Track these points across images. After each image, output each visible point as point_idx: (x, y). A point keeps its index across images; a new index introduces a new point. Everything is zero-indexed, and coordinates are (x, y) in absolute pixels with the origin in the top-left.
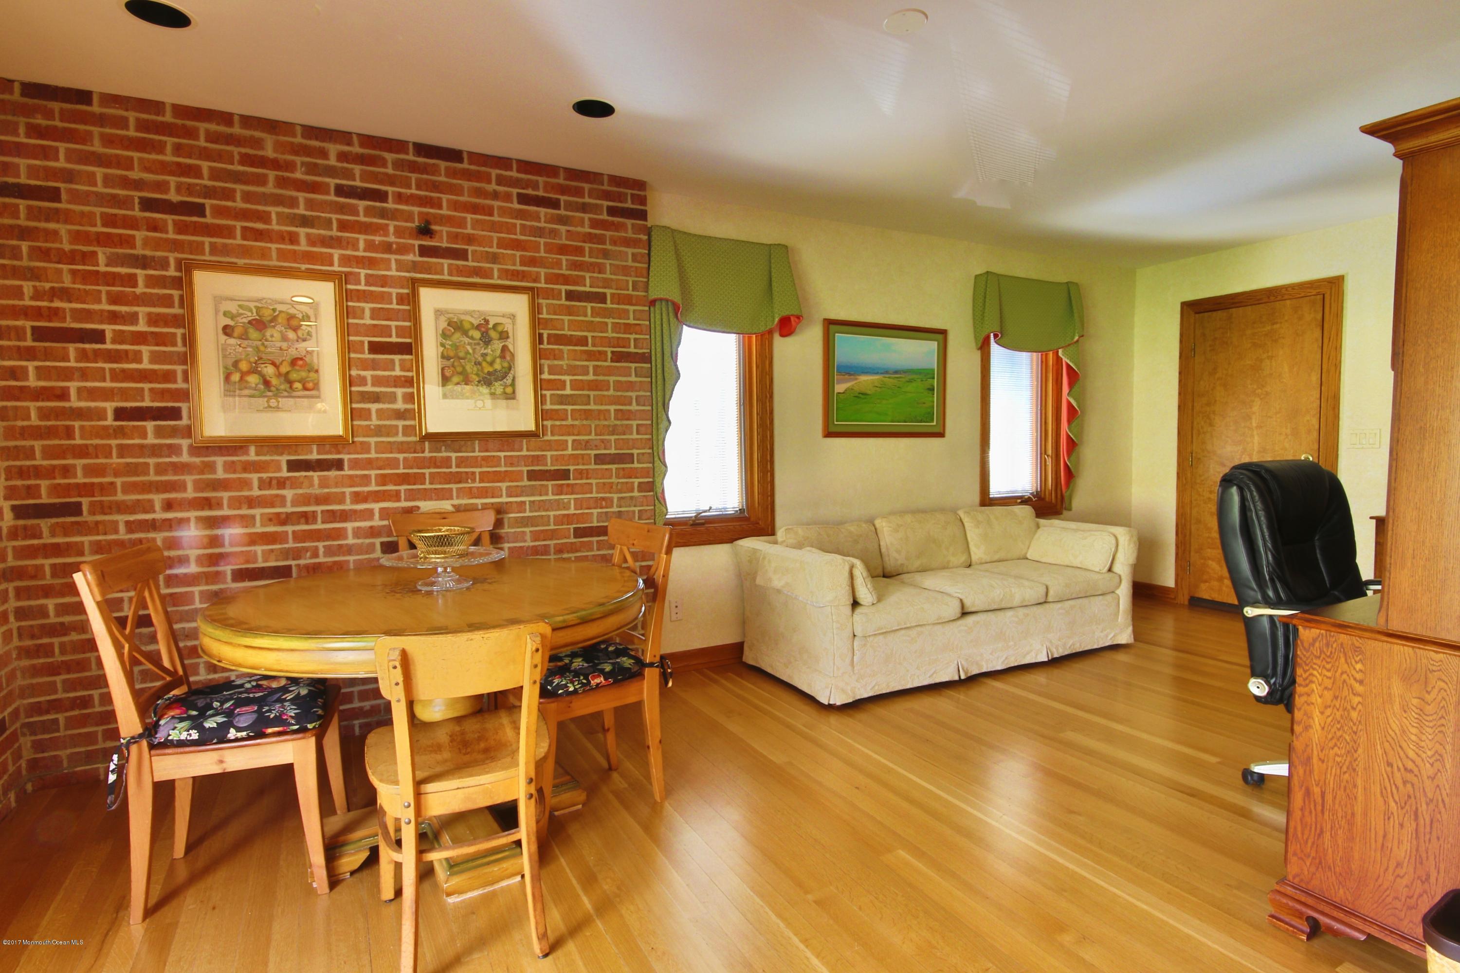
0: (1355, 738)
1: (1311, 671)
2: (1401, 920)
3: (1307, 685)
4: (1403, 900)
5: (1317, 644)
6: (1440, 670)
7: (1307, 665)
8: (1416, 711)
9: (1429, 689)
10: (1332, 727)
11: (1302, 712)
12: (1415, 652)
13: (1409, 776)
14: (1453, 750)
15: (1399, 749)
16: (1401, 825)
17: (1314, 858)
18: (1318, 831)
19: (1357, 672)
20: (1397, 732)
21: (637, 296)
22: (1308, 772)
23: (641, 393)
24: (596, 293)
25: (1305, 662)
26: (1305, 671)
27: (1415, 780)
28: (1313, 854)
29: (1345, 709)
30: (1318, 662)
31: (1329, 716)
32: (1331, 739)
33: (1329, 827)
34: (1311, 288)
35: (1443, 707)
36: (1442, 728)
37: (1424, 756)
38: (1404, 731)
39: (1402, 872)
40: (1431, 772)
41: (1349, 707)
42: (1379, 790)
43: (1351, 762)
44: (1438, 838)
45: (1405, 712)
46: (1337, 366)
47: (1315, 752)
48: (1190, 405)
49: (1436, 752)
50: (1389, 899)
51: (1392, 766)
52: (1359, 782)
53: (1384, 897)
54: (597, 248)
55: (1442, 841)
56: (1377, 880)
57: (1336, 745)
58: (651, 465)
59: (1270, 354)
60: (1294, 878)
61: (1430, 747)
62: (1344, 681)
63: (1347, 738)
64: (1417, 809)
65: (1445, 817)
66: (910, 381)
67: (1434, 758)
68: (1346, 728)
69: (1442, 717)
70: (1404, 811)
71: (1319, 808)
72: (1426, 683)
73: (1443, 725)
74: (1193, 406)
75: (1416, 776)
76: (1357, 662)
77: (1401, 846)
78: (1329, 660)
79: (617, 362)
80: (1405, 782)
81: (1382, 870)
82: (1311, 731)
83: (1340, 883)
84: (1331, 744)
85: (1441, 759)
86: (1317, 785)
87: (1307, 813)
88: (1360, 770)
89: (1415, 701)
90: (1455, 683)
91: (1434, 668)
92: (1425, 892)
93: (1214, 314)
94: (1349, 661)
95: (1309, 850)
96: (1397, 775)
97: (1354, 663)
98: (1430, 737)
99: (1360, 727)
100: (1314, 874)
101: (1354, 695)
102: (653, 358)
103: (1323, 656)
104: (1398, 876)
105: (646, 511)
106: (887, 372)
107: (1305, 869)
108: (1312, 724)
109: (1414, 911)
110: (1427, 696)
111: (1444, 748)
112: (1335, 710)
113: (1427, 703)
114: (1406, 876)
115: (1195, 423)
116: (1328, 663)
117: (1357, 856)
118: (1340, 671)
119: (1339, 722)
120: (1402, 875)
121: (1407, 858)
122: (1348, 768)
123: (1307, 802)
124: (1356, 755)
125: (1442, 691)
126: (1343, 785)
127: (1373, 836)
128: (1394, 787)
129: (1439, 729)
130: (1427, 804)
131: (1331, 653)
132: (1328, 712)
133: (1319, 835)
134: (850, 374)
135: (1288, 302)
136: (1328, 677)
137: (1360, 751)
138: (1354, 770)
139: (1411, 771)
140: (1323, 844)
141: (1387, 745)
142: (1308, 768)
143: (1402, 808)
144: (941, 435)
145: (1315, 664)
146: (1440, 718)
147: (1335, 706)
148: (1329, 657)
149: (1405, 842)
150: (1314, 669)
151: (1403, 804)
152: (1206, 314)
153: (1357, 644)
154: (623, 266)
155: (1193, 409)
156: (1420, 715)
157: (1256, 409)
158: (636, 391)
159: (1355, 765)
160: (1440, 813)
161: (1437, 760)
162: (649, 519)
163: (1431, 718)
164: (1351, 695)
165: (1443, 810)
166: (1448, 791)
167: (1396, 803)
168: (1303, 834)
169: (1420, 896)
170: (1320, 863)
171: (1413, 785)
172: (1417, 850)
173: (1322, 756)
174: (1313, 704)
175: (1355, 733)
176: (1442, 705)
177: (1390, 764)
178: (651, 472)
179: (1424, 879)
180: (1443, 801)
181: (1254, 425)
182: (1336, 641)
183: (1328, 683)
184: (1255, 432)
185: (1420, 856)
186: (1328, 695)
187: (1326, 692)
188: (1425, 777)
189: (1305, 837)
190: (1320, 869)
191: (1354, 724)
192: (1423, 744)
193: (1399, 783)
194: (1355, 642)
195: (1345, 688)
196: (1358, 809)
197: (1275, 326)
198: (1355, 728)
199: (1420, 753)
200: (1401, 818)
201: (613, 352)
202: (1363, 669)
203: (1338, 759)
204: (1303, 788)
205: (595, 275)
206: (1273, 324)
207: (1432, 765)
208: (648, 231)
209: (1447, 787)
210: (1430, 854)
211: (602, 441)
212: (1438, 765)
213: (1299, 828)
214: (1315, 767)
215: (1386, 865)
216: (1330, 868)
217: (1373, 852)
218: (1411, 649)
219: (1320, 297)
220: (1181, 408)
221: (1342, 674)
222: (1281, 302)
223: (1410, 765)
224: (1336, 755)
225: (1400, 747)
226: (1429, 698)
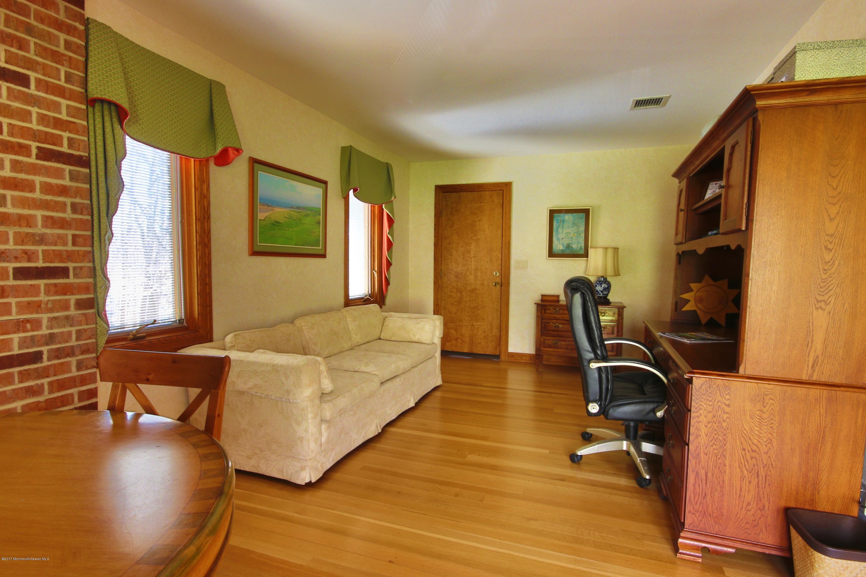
0: (725, 438)
1: (700, 402)
2: (750, 534)
3: (698, 412)
4: (751, 523)
5: (704, 387)
6: (771, 394)
7: (698, 400)
8: (758, 417)
9: (765, 405)
10: (712, 433)
11: (695, 427)
12: (758, 385)
13: (754, 454)
14: (777, 436)
15: (749, 441)
16: (750, 482)
17: (701, 512)
18: (703, 495)
19: (727, 400)
20: (749, 432)
21: (71, 90)
22: (698, 463)
23: (78, 200)
24: (14, 72)
25: (697, 398)
26: (697, 403)
27: (757, 456)
28: (700, 509)
29: (719, 422)
30: (704, 397)
31: (710, 428)
32: (711, 441)
33: (710, 491)
34: (498, 186)
35: (772, 413)
36: (772, 425)
37: (762, 442)
38: (752, 430)
39: (749, 508)
40: (766, 451)
41: (722, 420)
42: (738, 465)
43: (722, 452)
44: (769, 485)
45: (752, 419)
46: (509, 227)
47: (702, 450)
48: (440, 243)
49: (769, 438)
50: (743, 525)
51: (745, 450)
52: (727, 463)
53: (740, 524)
54: (17, 19)
55: (771, 486)
56: (736, 516)
57: (714, 443)
58: (91, 280)
59: (479, 218)
60: (689, 526)
61: (765, 436)
62: (719, 406)
63: (721, 438)
64: (758, 471)
65: (773, 472)
66: (307, 215)
67: (768, 442)
68: (720, 433)
69: (772, 419)
70: (752, 474)
71: (704, 482)
72: (763, 403)
73: (772, 423)
74: (442, 244)
75: (758, 453)
76: (726, 395)
77: (749, 493)
78: (710, 395)
79: (45, 160)
80: (752, 458)
81: (739, 509)
82: (700, 438)
83: (716, 522)
84: (711, 444)
85: (770, 441)
86: (703, 469)
87: (697, 486)
88: (728, 456)
89: (758, 412)
90: (778, 400)
91: (768, 393)
92: (762, 516)
93: (452, 194)
94: (722, 394)
95: (698, 507)
96: (748, 454)
97: (724, 395)
98: (765, 431)
99: (728, 431)
100: (701, 520)
101: (725, 413)
102: (93, 164)
103: (707, 393)
104: (748, 510)
105: (86, 330)
106: (292, 207)
107: (696, 519)
108: (700, 433)
109: (756, 528)
110: (764, 408)
111: (772, 435)
112: (714, 424)
113: (764, 412)
114: (752, 510)
115: (443, 253)
116: (710, 397)
117: (725, 504)
118: (717, 400)
119: (716, 430)
120: (750, 509)
121: (753, 499)
122: (721, 456)
123: (697, 480)
124: (725, 448)
125: (772, 405)
126: (718, 466)
127: (734, 490)
128: (746, 461)
129: (770, 426)
130: (764, 468)
131: (712, 390)
132: (709, 426)
133: (704, 498)
134: (269, 206)
135: (487, 192)
136: (710, 405)
137: (728, 444)
138: (724, 456)
139: (755, 451)
140: (707, 502)
141: (742, 438)
142: (698, 460)
143: (750, 473)
144: (324, 256)
145: (703, 398)
146: (771, 420)
147: (714, 421)
148: (710, 393)
149: (752, 491)
150: (702, 401)
151: (751, 470)
152: (448, 194)
153: (727, 384)
154: (52, 50)
155: (442, 246)
156: (760, 419)
157: (473, 247)
158: (71, 197)
159: (724, 453)
160: (770, 471)
161: (769, 443)
162: (90, 338)
163: (766, 420)
164: (723, 414)
165: (772, 469)
166: (774, 458)
167: (747, 470)
168: (694, 499)
169: (760, 518)
170: (705, 513)
171: (756, 458)
172: (758, 494)
173: (706, 451)
174: (701, 422)
175: (725, 435)
176: (771, 412)
177: (744, 450)
178: (92, 288)
179: (762, 509)
180: (772, 464)
181: (472, 255)
182: (714, 384)
183: (710, 408)
184: (473, 260)
185: (760, 497)
186: (710, 415)
187: (709, 414)
188: (762, 453)
189: (696, 501)
190: (705, 517)
191: (724, 430)
192: (761, 435)
193: (749, 459)
194: (726, 383)
195: (720, 411)
196: (727, 479)
197: (481, 204)
198: (725, 432)
199: (760, 440)
200: (750, 478)
201: (38, 148)
202: (730, 398)
203: (715, 451)
204: (695, 472)
205: (13, 50)
206: (480, 203)
207: (766, 446)
208: (86, 22)
209: (774, 456)
210: (765, 494)
211: (25, 252)
212: (769, 445)
213: (692, 496)
214: (702, 458)
215: (742, 505)
216: (710, 515)
217: (734, 501)
218: (756, 384)
219: (501, 192)
220: (436, 245)
221: (718, 402)
222: (484, 192)
223: (755, 448)
224: (714, 449)
225: (750, 439)
226: (765, 410)
